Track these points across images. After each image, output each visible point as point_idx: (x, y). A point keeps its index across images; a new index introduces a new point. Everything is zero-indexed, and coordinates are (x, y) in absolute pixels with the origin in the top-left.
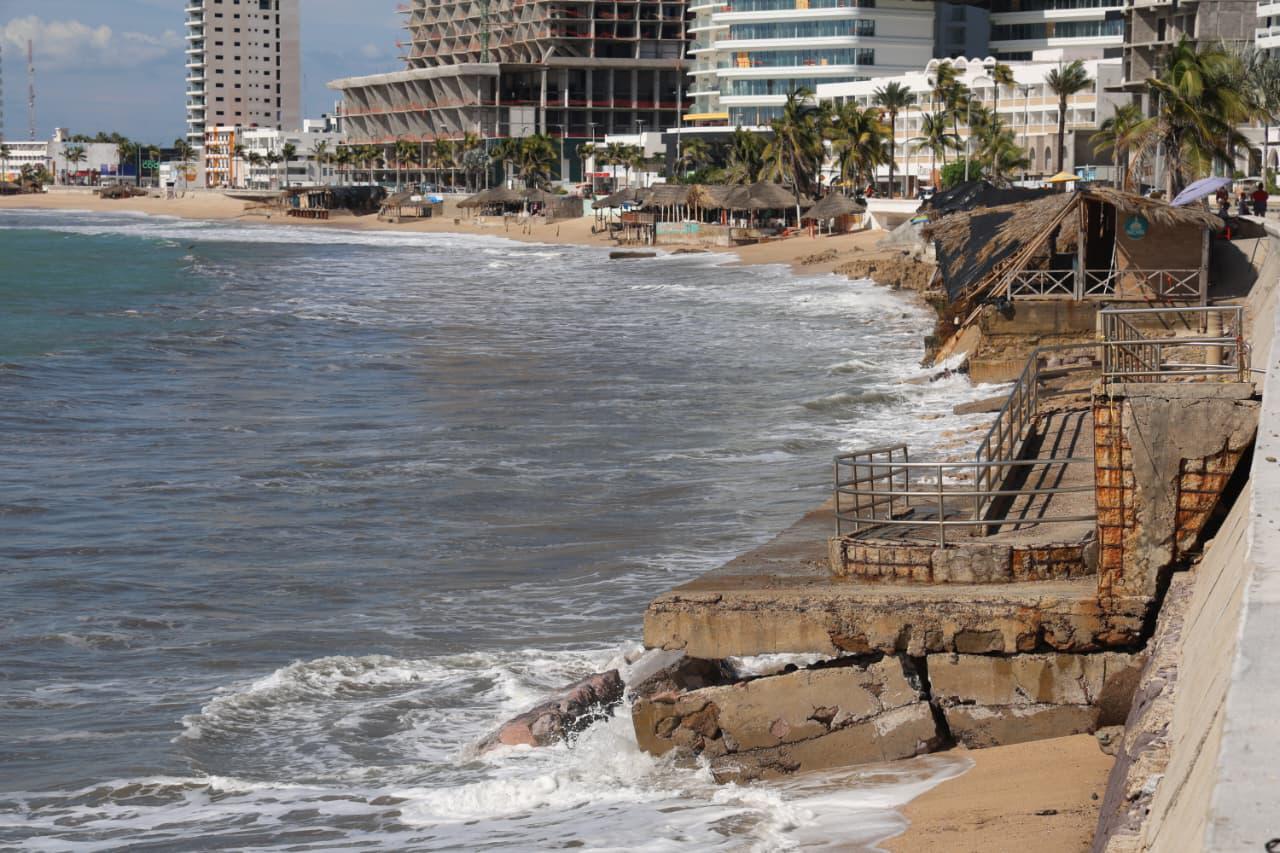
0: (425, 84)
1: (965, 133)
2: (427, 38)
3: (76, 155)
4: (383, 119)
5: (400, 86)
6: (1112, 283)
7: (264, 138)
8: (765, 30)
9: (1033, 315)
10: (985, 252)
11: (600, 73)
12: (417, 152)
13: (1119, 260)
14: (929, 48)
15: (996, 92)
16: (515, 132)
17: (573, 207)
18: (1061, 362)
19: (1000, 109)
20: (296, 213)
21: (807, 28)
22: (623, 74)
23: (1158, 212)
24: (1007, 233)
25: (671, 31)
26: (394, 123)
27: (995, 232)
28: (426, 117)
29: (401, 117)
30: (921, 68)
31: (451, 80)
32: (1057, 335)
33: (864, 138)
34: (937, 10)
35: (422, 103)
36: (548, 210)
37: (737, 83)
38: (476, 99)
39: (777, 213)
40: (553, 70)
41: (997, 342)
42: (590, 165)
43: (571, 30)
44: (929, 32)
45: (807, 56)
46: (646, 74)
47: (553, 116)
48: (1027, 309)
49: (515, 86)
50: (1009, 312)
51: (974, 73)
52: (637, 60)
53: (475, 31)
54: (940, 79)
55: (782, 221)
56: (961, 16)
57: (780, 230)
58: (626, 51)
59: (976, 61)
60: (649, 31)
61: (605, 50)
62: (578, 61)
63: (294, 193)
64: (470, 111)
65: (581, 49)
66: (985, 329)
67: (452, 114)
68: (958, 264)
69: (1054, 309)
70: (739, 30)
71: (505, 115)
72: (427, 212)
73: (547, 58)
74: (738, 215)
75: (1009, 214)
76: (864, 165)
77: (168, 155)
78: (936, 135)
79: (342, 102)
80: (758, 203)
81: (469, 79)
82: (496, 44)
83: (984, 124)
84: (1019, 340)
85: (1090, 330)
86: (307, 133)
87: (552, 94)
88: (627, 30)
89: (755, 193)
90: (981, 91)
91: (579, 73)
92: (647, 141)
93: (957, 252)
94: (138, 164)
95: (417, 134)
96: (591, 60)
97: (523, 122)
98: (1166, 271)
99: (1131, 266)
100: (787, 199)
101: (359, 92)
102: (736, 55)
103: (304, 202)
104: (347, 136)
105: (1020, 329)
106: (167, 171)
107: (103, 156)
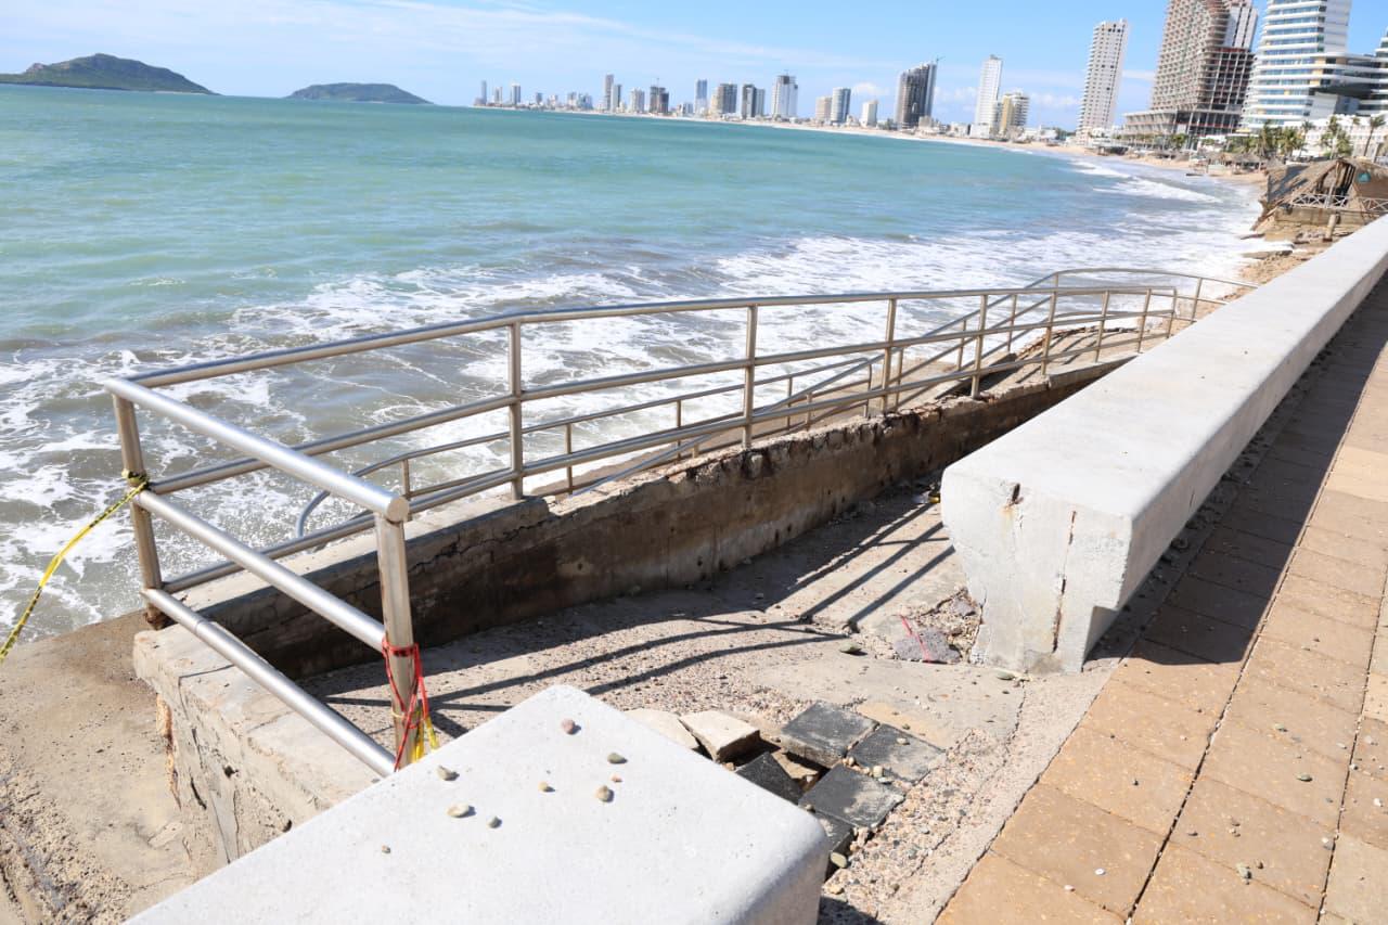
0: (1152, 116)
1: (1335, 141)
2: (1157, 101)
3: (1043, 133)
4: (1137, 126)
5: (1144, 116)
6: (1345, 203)
7: (1097, 131)
8: (1271, 102)
9: (1301, 214)
10: (1290, 183)
11: (1212, 115)
12: (1142, 137)
13: (1352, 191)
14: (1332, 111)
15: (1352, 127)
16: (1178, 133)
17: (1186, 157)
18: (1310, 236)
19: (1352, 134)
20: (1099, 154)
21: (1287, 102)
22: (1220, 116)
23: (1376, 171)
24: (1303, 175)
25: (1240, 102)
26: (1140, 128)
27: (1297, 174)
28: (1150, 126)
29: (1142, 126)
30: (1325, 117)
31: (1160, 115)
32: (1311, 223)
33: (1292, 139)
34: (1339, 98)
35: (1149, 121)
36: (1177, 158)
37: (1257, 120)
38: (1167, 121)
39: (1252, 164)
40: (1195, 113)
41: (1281, 224)
42: (1199, 145)
43: (1205, 100)
44: (1334, 105)
45: (1284, 112)
46: (1228, 116)
47: (1192, 128)
48: (1298, 211)
49: (1181, 117)
50: (1289, 211)
51: (1345, 121)
52: (1226, 111)
53: (1172, 99)
54: (1332, 121)
55: (1253, 167)
56: (1348, 101)
57: (1252, 171)
58: (1223, 108)
59: (1348, 116)
60: (1232, 101)
61: (1215, 107)
62: (1205, 111)
63: (1100, 148)
64: (1164, 125)
65: (1207, 106)
66: (1276, 217)
67: (1159, 126)
68: (1276, 187)
69: (1312, 212)
70: (1262, 101)
71: (1176, 127)
72: (1139, 156)
73: (1194, 109)
74: (1238, 164)
75: (1306, 167)
76: (1290, 149)
77: (1069, 134)
78: (1324, 142)
79: (1126, 120)
80: (1246, 161)
81: (1166, 115)
82: (1179, 103)
83: (1344, 138)
84: (1292, 224)
85: (1326, 223)
86: (1113, 129)
87: (1194, 121)
88: (1224, 101)
89: (1245, 157)
90: (1346, 127)
91: (1204, 115)
92: (1220, 138)
93: (1277, 182)
94: (1061, 136)
95: (1145, 131)
96: (1210, 110)
97: (1182, 129)
98: (1374, 199)
99: (1358, 195)
100: (1256, 159)
101: (1131, 118)
102: (1259, 110)
103: (1102, 151)
104: (1127, 132)
105: (1294, 219)
106: (1068, 139)
107: (1051, 134)
